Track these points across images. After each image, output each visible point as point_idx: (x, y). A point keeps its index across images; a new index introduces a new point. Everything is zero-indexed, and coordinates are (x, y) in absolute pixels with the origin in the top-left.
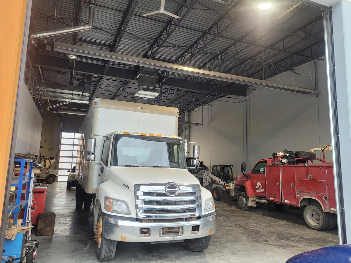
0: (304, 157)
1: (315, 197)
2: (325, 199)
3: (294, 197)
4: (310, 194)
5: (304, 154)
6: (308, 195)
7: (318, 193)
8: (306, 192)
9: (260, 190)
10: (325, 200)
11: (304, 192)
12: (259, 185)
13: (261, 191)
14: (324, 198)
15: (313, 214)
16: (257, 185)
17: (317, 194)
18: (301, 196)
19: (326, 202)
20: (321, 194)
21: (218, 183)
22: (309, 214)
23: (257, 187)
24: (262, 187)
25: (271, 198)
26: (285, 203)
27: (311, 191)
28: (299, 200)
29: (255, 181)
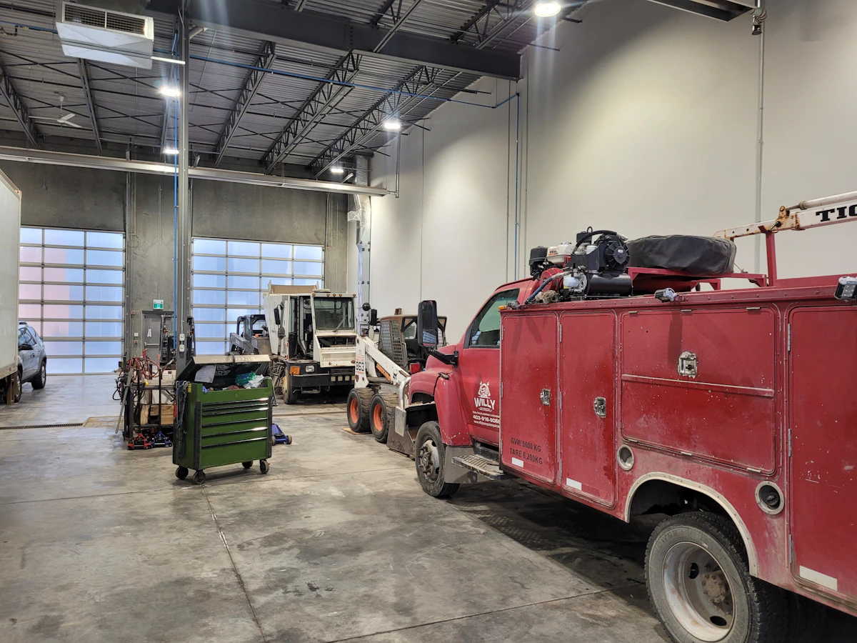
0: (677, 264)
1: (707, 483)
2: (768, 502)
3: (605, 468)
4: (681, 462)
5: (675, 247)
6: (669, 468)
7: (729, 465)
8: (662, 452)
9: (487, 419)
10: (765, 508)
11: (654, 449)
12: (486, 396)
13: (492, 420)
14: (758, 499)
15: (694, 566)
16: (477, 396)
17: (724, 470)
18: (639, 466)
19: (776, 522)
20: (744, 470)
21: (392, 379)
22: (676, 570)
23: (478, 403)
24: (493, 404)
25: (517, 463)
26: (566, 492)
27: (689, 447)
28: (629, 485)
29: (472, 380)
